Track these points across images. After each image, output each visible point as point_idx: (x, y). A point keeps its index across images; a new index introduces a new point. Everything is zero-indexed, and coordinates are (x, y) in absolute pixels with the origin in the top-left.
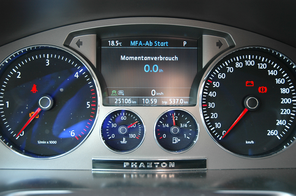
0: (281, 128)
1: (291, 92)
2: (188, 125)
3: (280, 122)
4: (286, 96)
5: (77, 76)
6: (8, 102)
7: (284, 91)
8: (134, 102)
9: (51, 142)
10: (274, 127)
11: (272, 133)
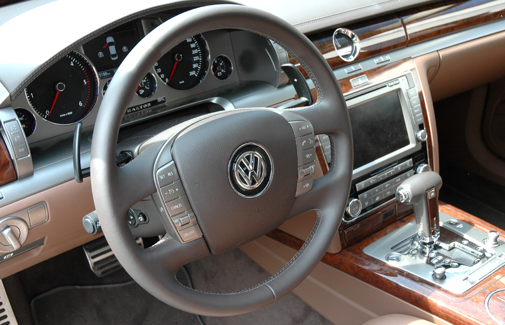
0: (196, 69)
1: (196, 46)
2: (146, 80)
3: (195, 66)
4: (194, 49)
5: (73, 65)
6: (32, 94)
7: (193, 46)
8: (109, 74)
9: (69, 114)
10: (192, 70)
11: (192, 73)
